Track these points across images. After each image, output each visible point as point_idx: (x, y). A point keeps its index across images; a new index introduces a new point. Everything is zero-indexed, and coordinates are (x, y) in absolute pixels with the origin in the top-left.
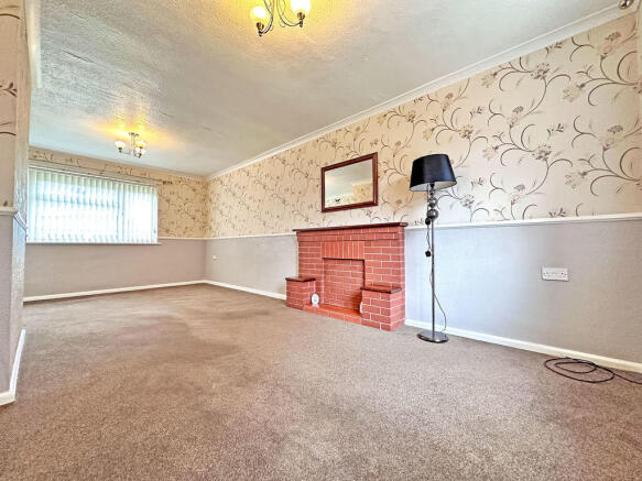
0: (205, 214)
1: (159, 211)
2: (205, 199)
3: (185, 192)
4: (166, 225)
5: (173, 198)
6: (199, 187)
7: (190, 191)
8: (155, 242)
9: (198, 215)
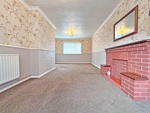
0: (91, 47)
1: (82, 47)
2: (91, 43)
3: (87, 42)
4: (83, 50)
5: (84, 44)
6: (89, 41)
7: (88, 42)
8: (81, 54)
9: (89, 47)
